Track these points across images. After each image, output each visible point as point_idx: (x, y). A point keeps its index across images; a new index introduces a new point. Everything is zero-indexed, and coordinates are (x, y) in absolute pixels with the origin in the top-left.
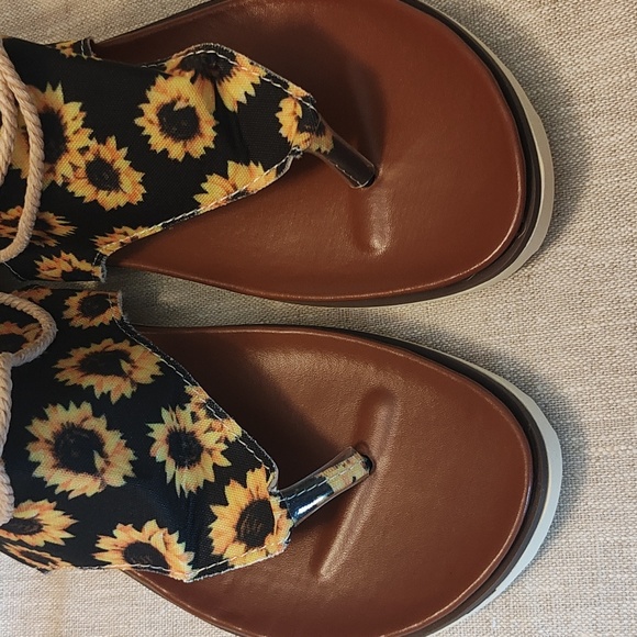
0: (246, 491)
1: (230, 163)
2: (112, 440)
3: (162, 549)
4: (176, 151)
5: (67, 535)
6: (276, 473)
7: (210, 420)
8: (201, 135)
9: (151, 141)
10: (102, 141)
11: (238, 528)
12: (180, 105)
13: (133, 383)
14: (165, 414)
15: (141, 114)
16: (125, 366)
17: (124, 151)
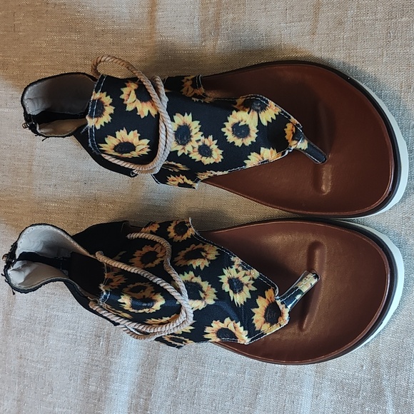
0: (266, 300)
1: (262, 148)
2: (205, 285)
3: (233, 330)
4: (239, 142)
5: (192, 328)
6: (277, 289)
7: (245, 271)
8: (250, 136)
9: (227, 138)
10: (206, 137)
11: (265, 317)
12: (242, 124)
13: (208, 260)
14: (225, 271)
15: (225, 126)
16: (203, 254)
17: (216, 141)
